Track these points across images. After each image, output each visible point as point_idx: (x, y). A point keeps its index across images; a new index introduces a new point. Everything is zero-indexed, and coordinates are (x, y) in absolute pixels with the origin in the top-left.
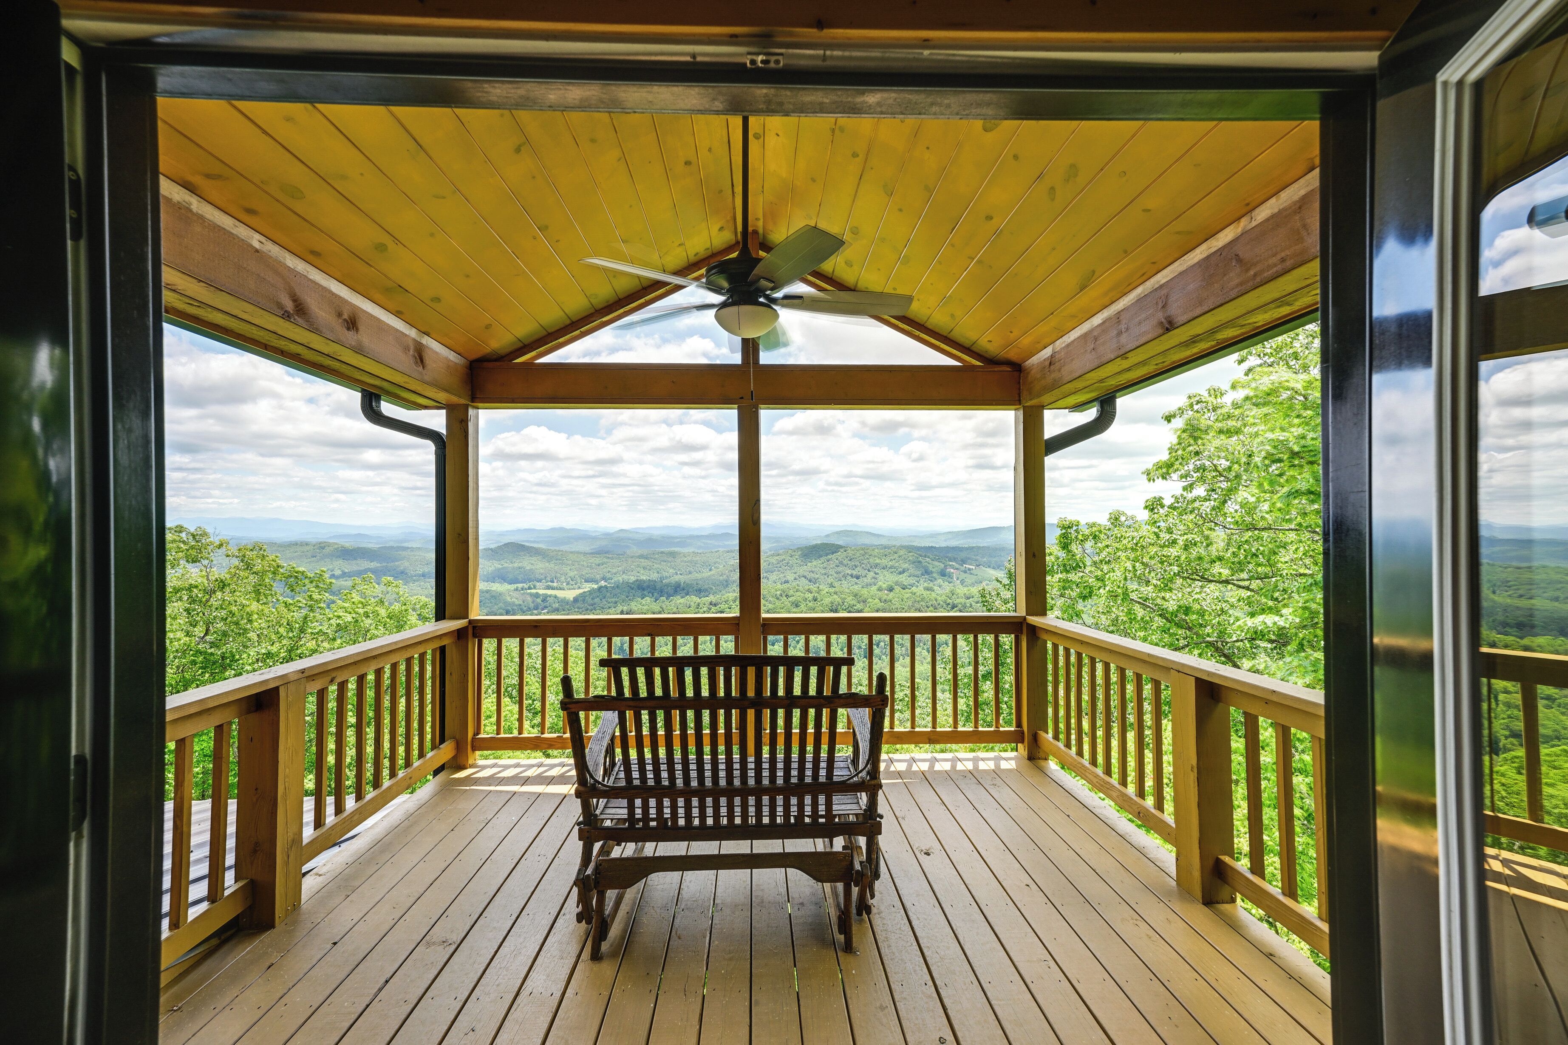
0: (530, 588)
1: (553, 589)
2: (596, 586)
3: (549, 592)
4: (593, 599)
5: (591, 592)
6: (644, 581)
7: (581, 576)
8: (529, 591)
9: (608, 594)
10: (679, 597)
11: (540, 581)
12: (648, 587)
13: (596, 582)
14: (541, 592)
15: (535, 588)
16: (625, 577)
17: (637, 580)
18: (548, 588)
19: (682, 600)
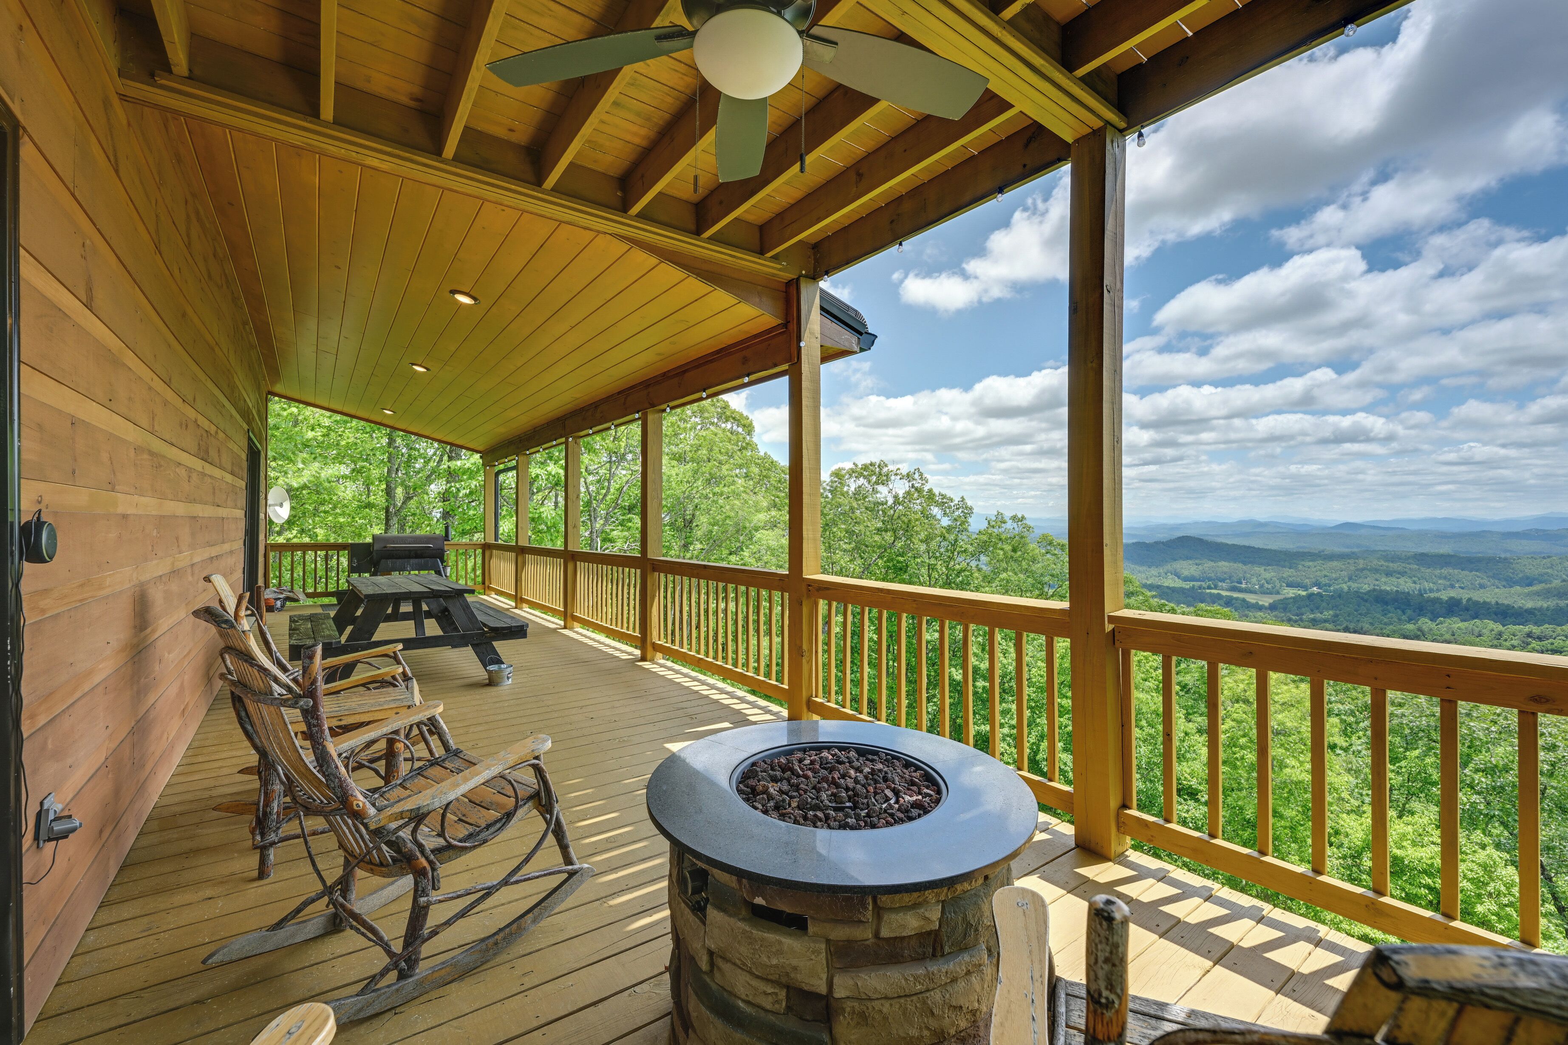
0: (1209, 588)
1: (1241, 590)
2: (1304, 593)
3: (1235, 595)
4: (1299, 608)
5: (1297, 599)
6: (1387, 592)
7: (1281, 579)
8: (1208, 591)
9: (1324, 604)
10: (1455, 619)
11: (1223, 581)
12: (1395, 600)
13: (1305, 588)
14: (1224, 593)
15: (1216, 588)
16: (1354, 586)
17: (1374, 590)
18: (1233, 589)
19: (1462, 625)
